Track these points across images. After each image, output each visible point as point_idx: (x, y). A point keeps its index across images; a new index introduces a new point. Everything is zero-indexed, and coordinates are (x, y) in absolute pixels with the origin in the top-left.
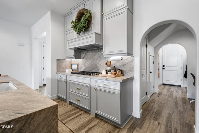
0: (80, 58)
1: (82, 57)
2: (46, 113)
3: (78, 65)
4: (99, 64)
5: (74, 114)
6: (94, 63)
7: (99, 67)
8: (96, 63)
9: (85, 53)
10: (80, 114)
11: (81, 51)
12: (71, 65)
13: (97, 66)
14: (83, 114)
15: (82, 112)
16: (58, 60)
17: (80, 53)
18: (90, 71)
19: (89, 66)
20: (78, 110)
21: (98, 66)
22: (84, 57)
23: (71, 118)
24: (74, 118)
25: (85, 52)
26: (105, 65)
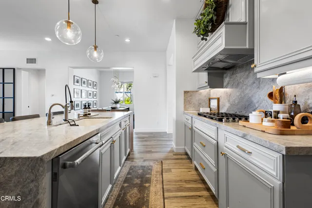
0: (221, 86)
1: (225, 84)
2: (19, 164)
3: (218, 100)
4: (257, 96)
5: (190, 189)
6: (244, 96)
7: (257, 105)
8: (250, 95)
9: (229, 75)
10: (200, 196)
11: (223, 74)
12: (210, 100)
13: (252, 102)
14: (206, 198)
15: (205, 193)
16: (186, 92)
17: (221, 76)
18: (238, 113)
19: (236, 102)
20: (201, 186)
21: (255, 101)
22: (228, 83)
23: (180, 194)
24: (186, 197)
25: (229, 73)
26: (267, 98)
